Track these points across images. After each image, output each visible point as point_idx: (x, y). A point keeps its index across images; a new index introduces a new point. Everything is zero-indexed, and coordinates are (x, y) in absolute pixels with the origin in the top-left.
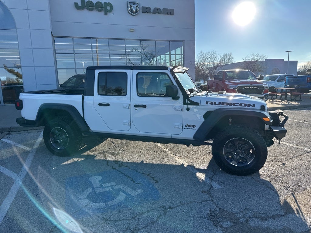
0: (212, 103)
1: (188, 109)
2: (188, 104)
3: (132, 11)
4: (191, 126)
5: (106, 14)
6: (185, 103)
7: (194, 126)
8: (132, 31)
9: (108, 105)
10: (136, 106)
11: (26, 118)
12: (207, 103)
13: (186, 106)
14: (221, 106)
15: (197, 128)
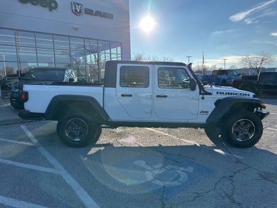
0: (221, 93)
1: (203, 98)
2: (203, 94)
3: (76, 11)
4: (205, 112)
5: (51, 10)
6: (200, 94)
7: (207, 112)
8: (76, 29)
9: (131, 96)
10: (158, 96)
11: (32, 111)
12: (217, 93)
13: (201, 96)
14: (227, 96)
15: (209, 113)
